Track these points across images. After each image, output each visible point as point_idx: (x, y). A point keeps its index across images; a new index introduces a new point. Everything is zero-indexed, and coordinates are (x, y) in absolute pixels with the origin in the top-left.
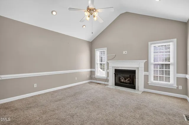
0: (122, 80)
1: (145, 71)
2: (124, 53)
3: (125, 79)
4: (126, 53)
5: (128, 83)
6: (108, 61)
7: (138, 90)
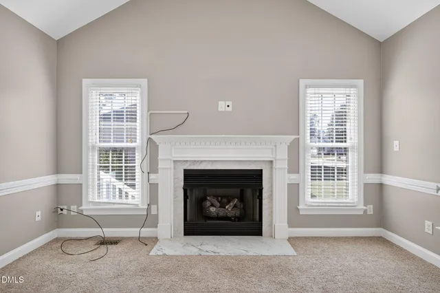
0: (213, 209)
1: (290, 172)
2: (222, 106)
3: (223, 206)
4: (230, 109)
5: (235, 217)
6: (152, 137)
7: (272, 236)
